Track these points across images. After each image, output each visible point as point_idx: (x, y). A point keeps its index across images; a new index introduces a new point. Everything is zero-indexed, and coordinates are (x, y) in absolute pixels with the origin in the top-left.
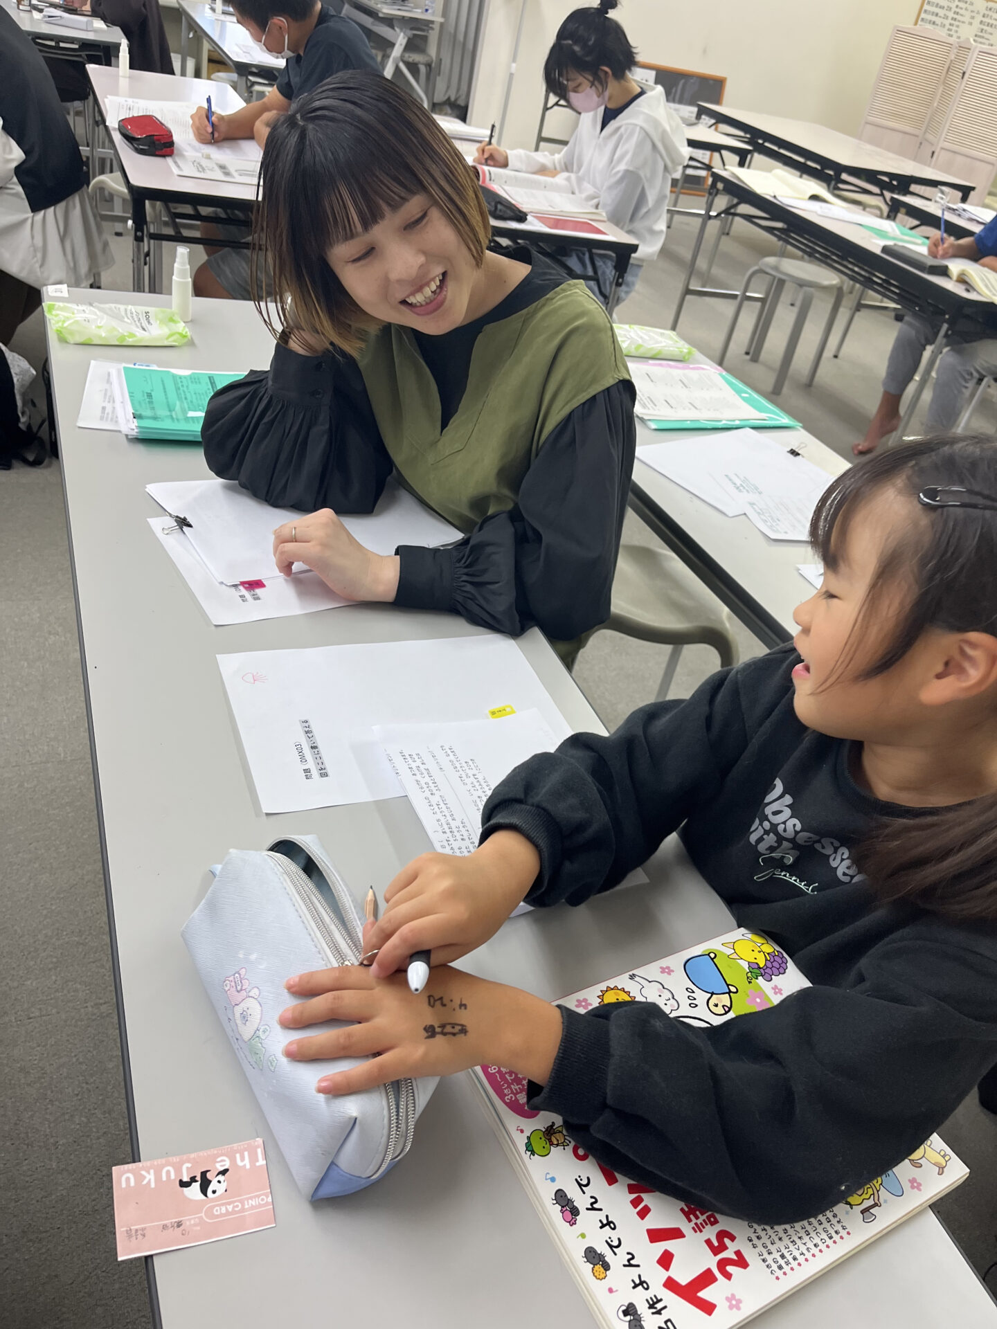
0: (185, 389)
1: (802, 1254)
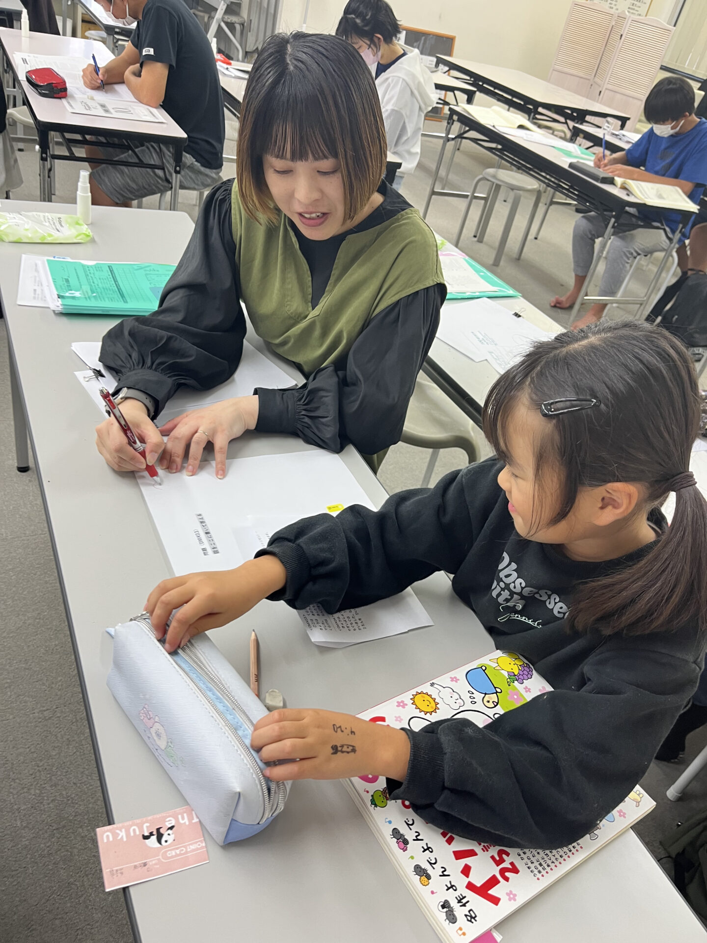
0: (92, 275)
1: (553, 862)
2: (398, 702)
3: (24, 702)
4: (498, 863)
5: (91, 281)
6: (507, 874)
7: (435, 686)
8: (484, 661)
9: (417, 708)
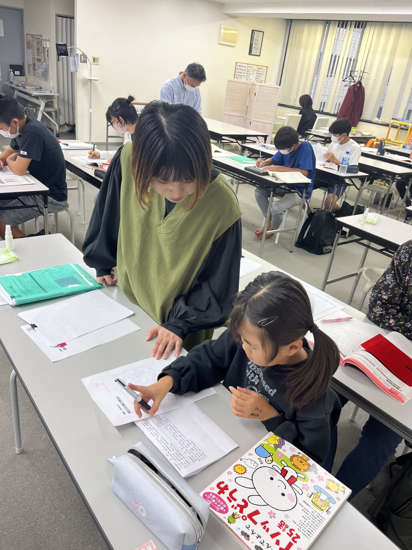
1: (314, 529)
2: (228, 472)
3: (18, 521)
4: (290, 535)
5: (24, 284)
6: (296, 540)
7: (243, 460)
8: (262, 442)
9: (237, 473)
